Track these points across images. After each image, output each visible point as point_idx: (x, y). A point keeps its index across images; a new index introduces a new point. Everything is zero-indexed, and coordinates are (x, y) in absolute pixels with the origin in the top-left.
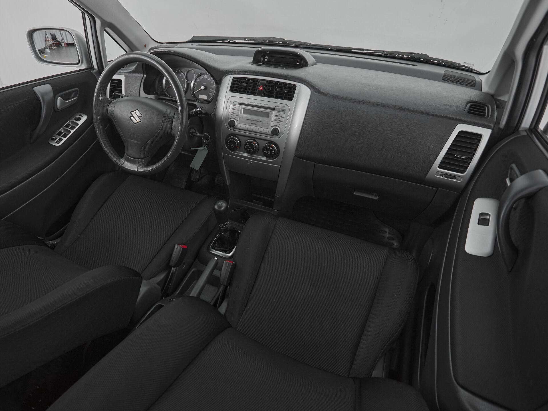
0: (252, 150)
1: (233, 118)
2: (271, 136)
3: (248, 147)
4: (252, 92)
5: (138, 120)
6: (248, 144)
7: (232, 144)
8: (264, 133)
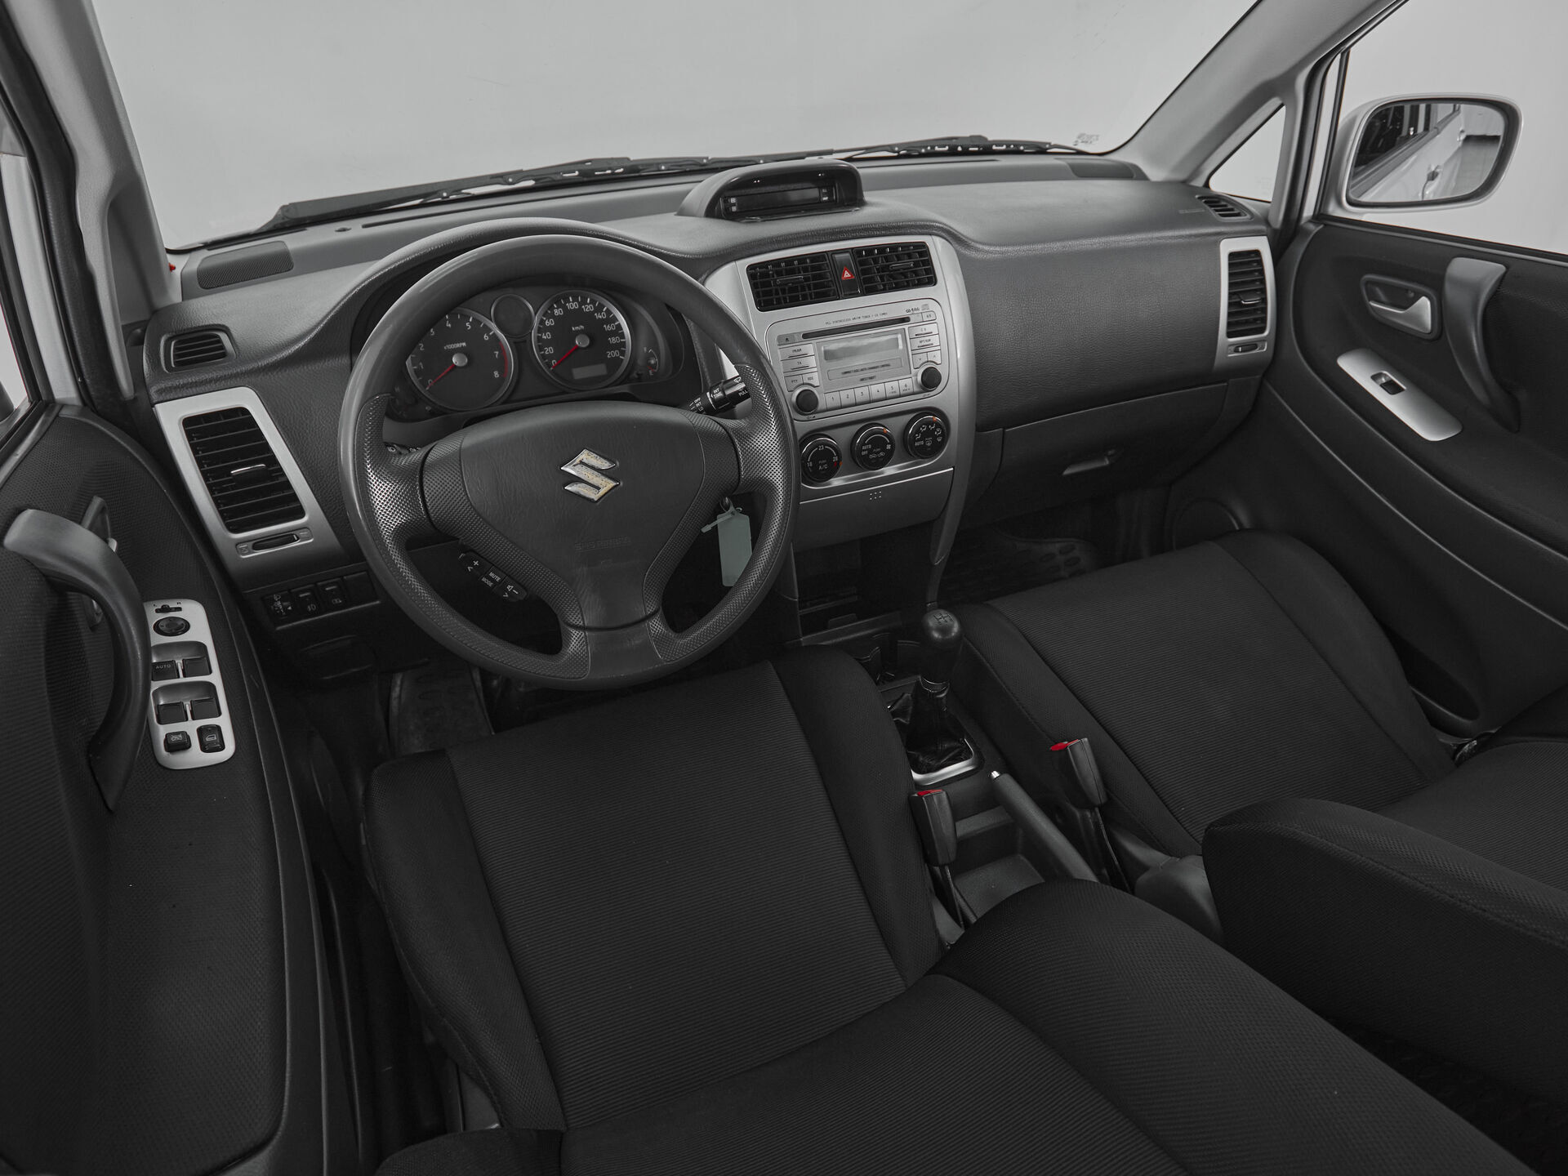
1: (803, 384)
2: (921, 396)
3: (870, 451)
4: (823, 293)
5: (607, 485)
6: (868, 444)
8: (902, 392)
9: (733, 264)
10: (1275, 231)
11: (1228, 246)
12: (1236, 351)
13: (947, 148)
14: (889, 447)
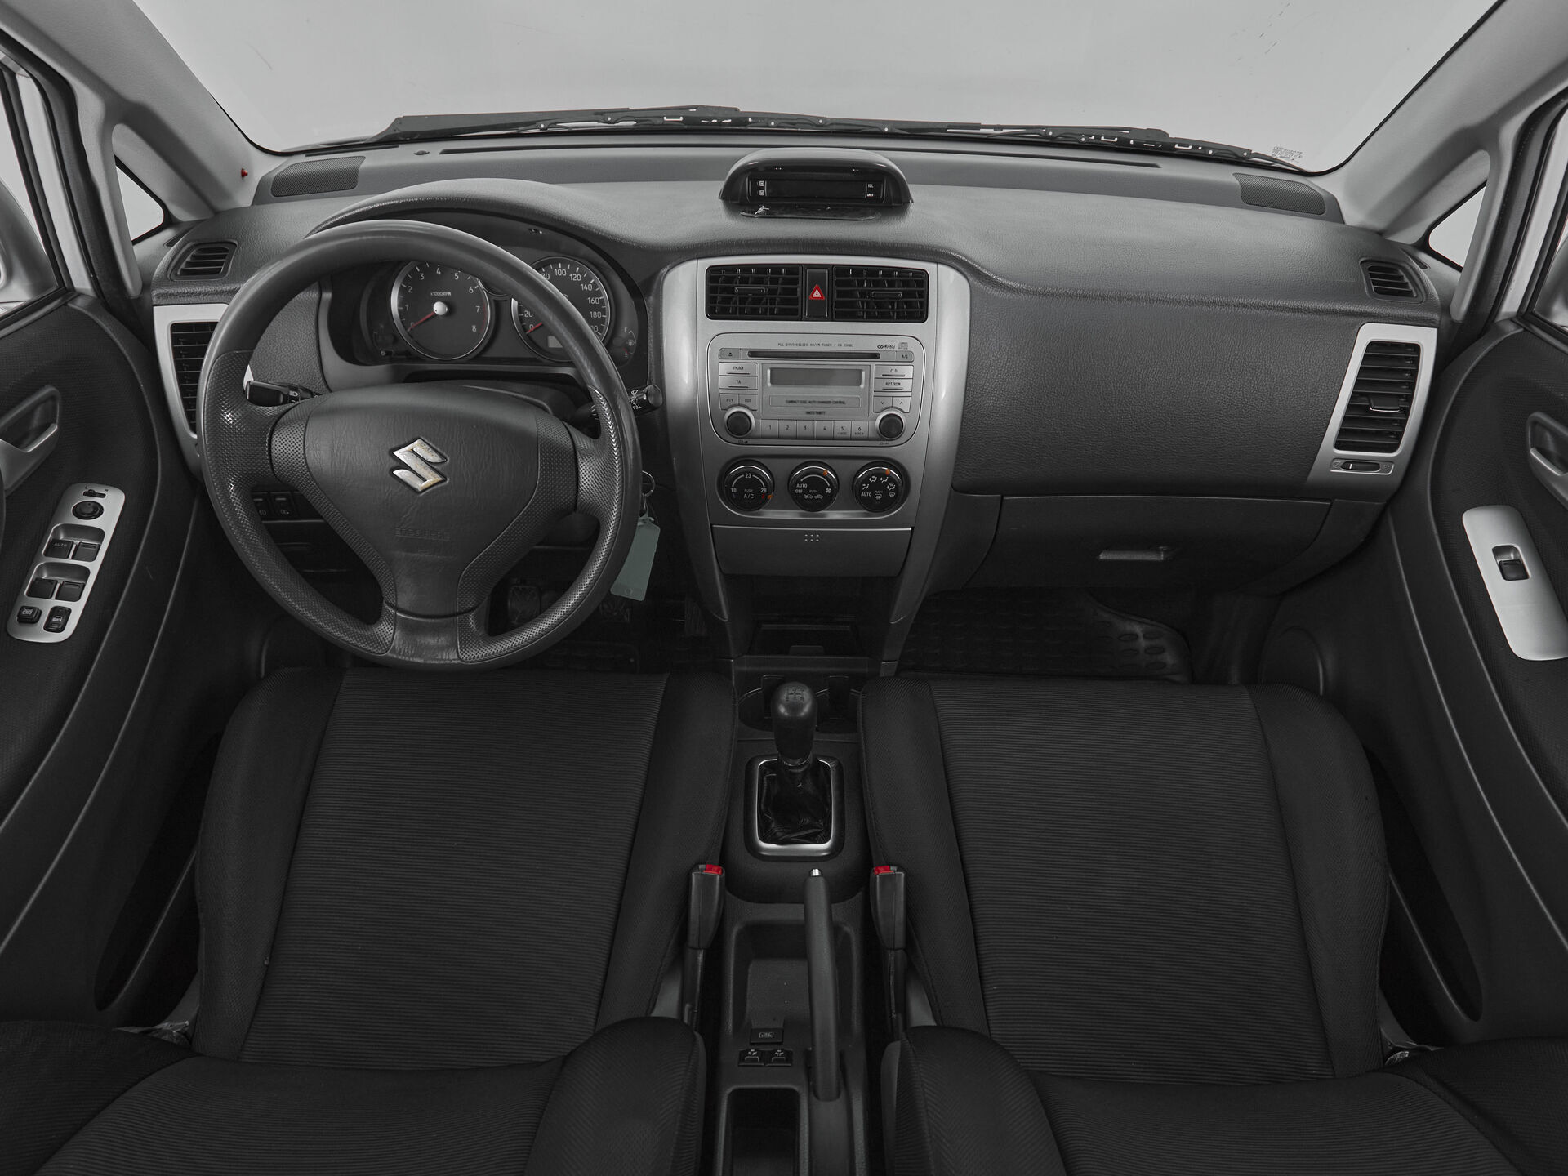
0: (819, 496)
1: (739, 405)
2: (878, 443)
3: (806, 491)
4: (789, 310)
5: (432, 478)
6: (804, 482)
7: (750, 491)
8: (853, 435)
9: (695, 262)
10: (1453, 323)
11: (1371, 332)
12: (1345, 466)
13: (1116, 140)
14: (828, 491)
